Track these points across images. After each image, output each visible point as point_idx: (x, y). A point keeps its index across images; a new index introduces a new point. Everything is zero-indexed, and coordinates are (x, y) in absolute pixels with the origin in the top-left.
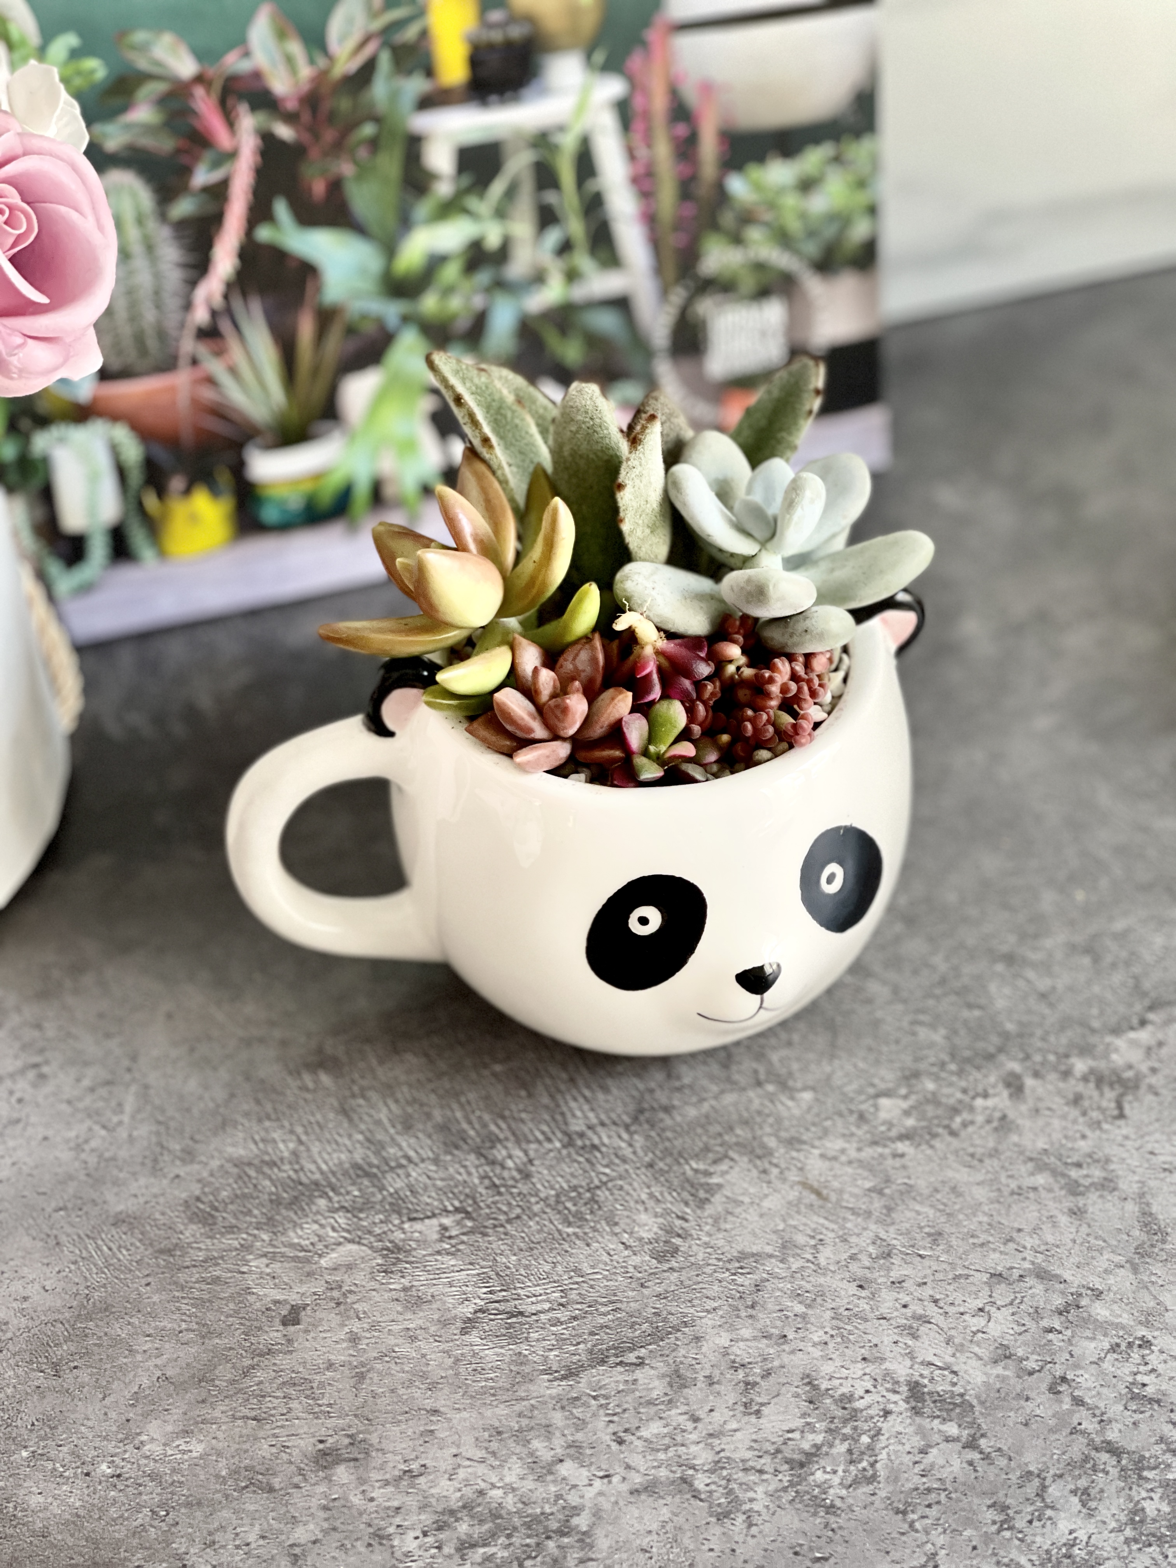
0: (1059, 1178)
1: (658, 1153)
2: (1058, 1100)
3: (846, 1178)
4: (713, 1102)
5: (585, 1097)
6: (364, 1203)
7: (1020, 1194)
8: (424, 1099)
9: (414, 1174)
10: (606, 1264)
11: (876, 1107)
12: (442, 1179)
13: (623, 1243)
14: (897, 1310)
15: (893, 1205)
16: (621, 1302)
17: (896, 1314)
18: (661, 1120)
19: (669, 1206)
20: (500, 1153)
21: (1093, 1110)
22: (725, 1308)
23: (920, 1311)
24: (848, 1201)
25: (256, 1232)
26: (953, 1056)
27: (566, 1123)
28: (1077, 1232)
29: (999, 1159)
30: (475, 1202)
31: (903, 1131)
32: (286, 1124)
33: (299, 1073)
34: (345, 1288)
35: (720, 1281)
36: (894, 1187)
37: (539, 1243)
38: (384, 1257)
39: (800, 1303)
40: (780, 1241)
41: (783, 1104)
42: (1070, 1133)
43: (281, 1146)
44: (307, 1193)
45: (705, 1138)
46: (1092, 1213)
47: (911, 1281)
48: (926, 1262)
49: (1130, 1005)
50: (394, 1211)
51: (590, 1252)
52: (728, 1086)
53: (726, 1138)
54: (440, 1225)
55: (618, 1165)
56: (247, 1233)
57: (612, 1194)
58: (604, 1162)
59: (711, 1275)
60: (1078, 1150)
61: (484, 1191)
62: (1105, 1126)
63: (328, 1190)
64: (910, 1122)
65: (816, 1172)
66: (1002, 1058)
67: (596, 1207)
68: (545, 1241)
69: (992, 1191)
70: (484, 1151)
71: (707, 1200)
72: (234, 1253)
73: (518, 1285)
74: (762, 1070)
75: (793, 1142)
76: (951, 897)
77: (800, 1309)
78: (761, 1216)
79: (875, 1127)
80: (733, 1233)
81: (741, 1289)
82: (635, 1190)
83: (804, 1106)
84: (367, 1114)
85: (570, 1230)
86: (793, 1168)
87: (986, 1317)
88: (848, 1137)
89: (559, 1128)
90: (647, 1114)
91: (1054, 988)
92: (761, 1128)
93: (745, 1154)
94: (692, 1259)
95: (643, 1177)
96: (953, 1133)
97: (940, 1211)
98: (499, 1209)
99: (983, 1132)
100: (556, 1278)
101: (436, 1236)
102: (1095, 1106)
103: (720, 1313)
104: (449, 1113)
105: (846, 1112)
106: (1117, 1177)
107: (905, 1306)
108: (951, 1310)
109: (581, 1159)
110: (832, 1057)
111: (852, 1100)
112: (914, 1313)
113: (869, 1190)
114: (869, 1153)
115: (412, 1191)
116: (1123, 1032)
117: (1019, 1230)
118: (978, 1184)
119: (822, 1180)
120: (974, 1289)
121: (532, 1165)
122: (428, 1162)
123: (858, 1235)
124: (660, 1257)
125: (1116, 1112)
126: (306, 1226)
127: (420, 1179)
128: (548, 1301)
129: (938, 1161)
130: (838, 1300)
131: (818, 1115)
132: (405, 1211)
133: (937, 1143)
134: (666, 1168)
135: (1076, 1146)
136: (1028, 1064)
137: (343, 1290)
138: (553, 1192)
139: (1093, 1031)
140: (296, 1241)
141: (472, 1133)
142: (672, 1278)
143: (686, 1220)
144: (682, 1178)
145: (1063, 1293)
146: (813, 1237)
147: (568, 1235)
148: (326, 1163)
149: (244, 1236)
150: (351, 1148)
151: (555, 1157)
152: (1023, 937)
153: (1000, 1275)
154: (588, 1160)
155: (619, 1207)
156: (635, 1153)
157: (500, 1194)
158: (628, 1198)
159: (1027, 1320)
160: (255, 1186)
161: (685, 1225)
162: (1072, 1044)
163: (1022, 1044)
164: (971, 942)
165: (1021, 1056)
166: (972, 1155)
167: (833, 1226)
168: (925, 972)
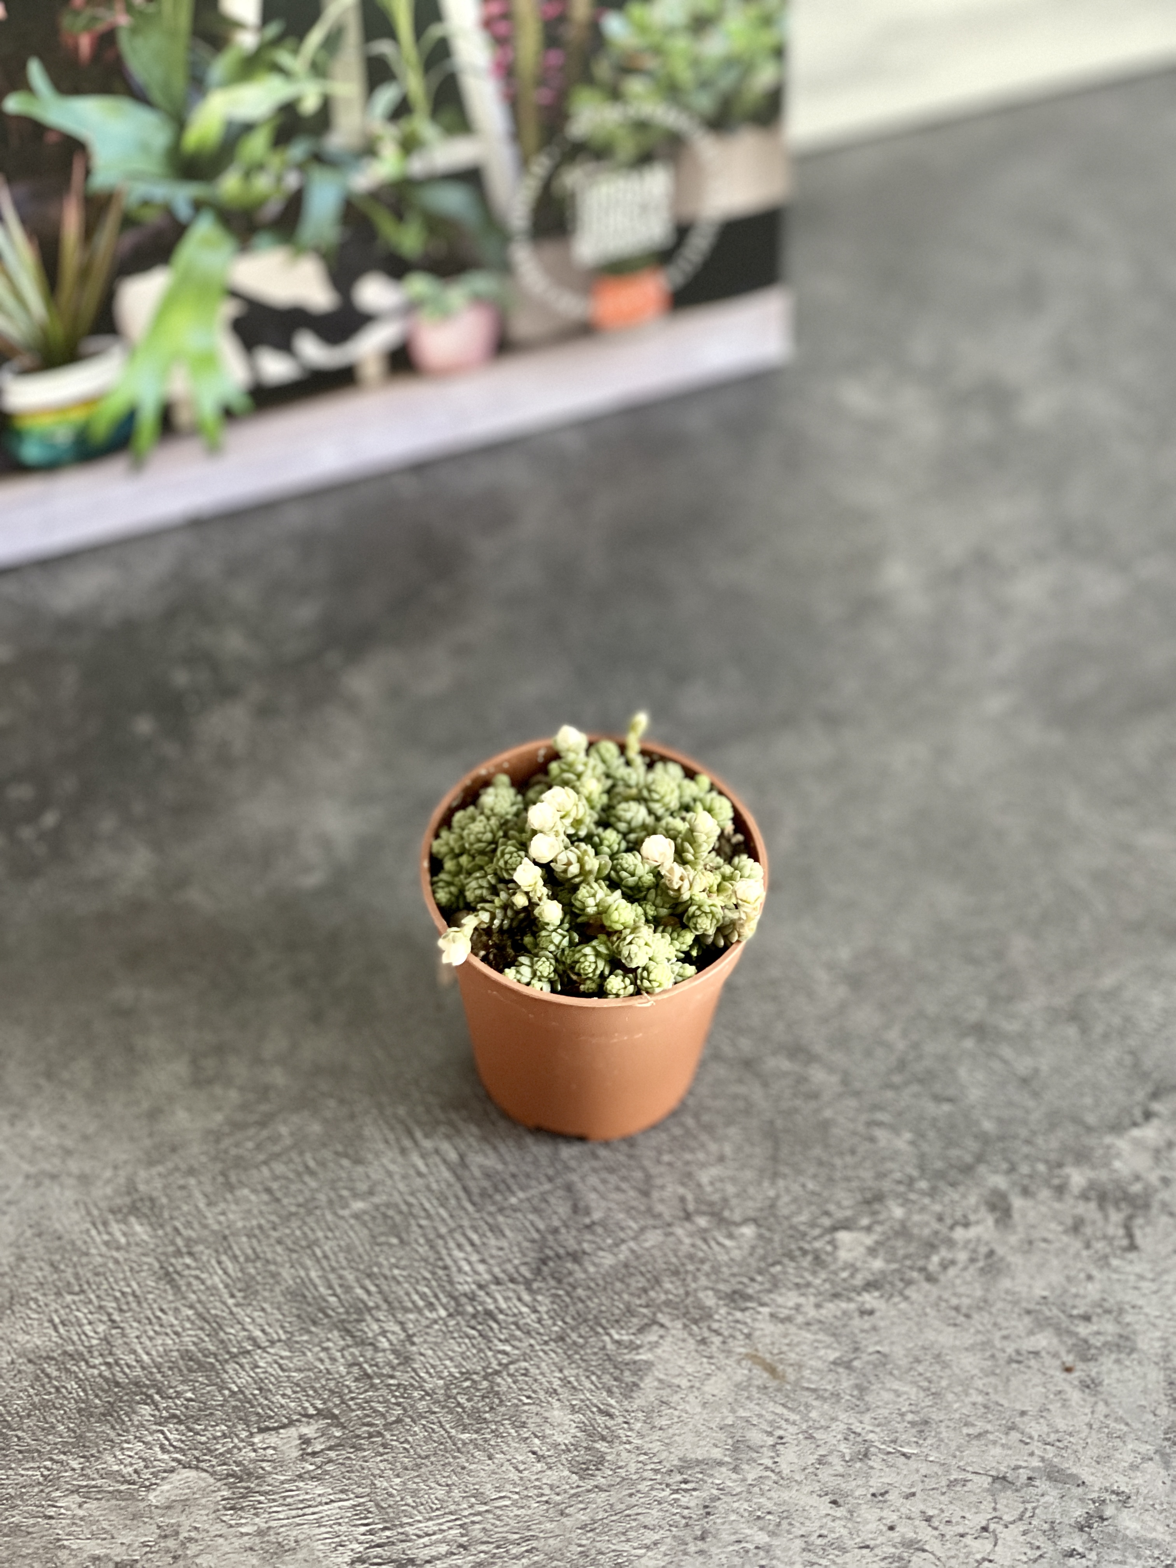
0: (1065, 1338)
1: (568, 1319)
2: (1053, 1226)
3: (805, 1347)
4: (632, 1244)
5: (472, 1244)
6: (200, 1410)
7: (1019, 1362)
8: (269, 1256)
9: (262, 1364)
10: (515, 1484)
11: (834, 1245)
12: (300, 1370)
13: (534, 1453)
14: (881, 1533)
15: (866, 1384)
16: (537, 1538)
17: (880, 1540)
18: (570, 1273)
19: (588, 1395)
20: (371, 1328)
21: (1098, 1239)
22: (669, 1540)
23: (911, 1535)
24: (809, 1381)
25: (62, 1457)
26: (922, 1168)
27: (451, 1282)
28: (1093, 1412)
29: (990, 1313)
30: (343, 1402)
31: (871, 1278)
32: (92, 1296)
33: (105, 1224)
34: (184, 1534)
35: (660, 1503)
36: (865, 1357)
37: (427, 1457)
38: (230, 1486)
39: (761, 1529)
40: (730, 1441)
41: (719, 1244)
42: (1073, 1273)
43: (87, 1328)
44: (125, 1398)
45: (626, 1297)
46: (1109, 1385)
47: (897, 1492)
48: (913, 1464)
49: (1130, 1092)
50: (241, 1419)
51: (493, 1467)
52: (651, 1222)
53: (652, 1294)
54: (300, 1437)
55: (520, 1341)
56: (51, 1459)
57: (515, 1382)
58: (502, 1337)
59: (647, 1494)
60: (1084, 1297)
61: (353, 1385)
62: (1115, 1262)
63: (152, 1391)
64: (878, 1264)
65: (768, 1340)
66: (982, 1169)
67: (497, 1401)
68: (435, 1454)
69: (985, 1359)
70: (349, 1326)
71: (635, 1384)
72: (36, 1490)
73: (405, 1520)
74: (690, 1197)
75: (736, 1299)
76: (902, 948)
77: (762, 1538)
78: (704, 1405)
79: (835, 1273)
80: (671, 1431)
81: (686, 1512)
82: (542, 1374)
83: (746, 1246)
84: (197, 1277)
85: (464, 1437)
86: (738, 1334)
87: (992, 1539)
88: (802, 1287)
89: (444, 1291)
90: (551, 1264)
91: (1036, 1071)
92: (695, 1279)
93: (678, 1318)
94: (622, 1472)
95: (553, 1355)
96: (931, 1279)
97: (924, 1390)
98: (375, 1411)
99: (968, 1275)
100: (453, 1508)
101: (296, 1453)
102: (1099, 1234)
103: (663, 1549)
104: (302, 1273)
105: (798, 1253)
106: (1134, 1332)
107: (891, 1528)
108: (949, 1531)
109: (473, 1332)
110: (775, 1176)
111: (803, 1235)
112: (903, 1536)
113: (834, 1363)
114: (831, 1309)
115: (260, 1389)
116: (1125, 1129)
117: (1023, 1413)
118: (967, 1349)
119: (776, 1351)
120: (974, 1499)
121: (413, 1344)
122: (278, 1344)
123: (826, 1428)
124: (583, 1471)
125: (1125, 1242)
126: (126, 1445)
127: (270, 1370)
128: (443, 1541)
129: (916, 1319)
130: (807, 1523)
131: (763, 1258)
132: (254, 1418)
133: (910, 1292)
134: (581, 1341)
135: (1082, 1291)
136: (1015, 1177)
137: (181, 1537)
138: (441, 1382)
139: (1089, 1129)
140: (116, 1468)
141: (333, 1299)
142: (599, 1500)
143: (611, 1416)
144: (601, 1354)
145: (1081, 1500)
146: (770, 1434)
147: (464, 1444)
148: (148, 1354)
149: (48, 1463)
150: (179, 1329)
151: (441, 1330)
152: (994, 1000)
153: (1004, 1478)
154: (481, 1335)
155: (526, 1401)
156: (539, 1321)
157: (373, 1386)
158: (535, 1386)
159: (1041, 1541)
160: (58, 1389)
161: (610, 1423)
162: (1065, 1149)
163: (1004, 1150)
164: (932, 1009)
165: (1005, 1166)
166: (957, 1309)
167: (793, 1417)
168: (880, 1052)
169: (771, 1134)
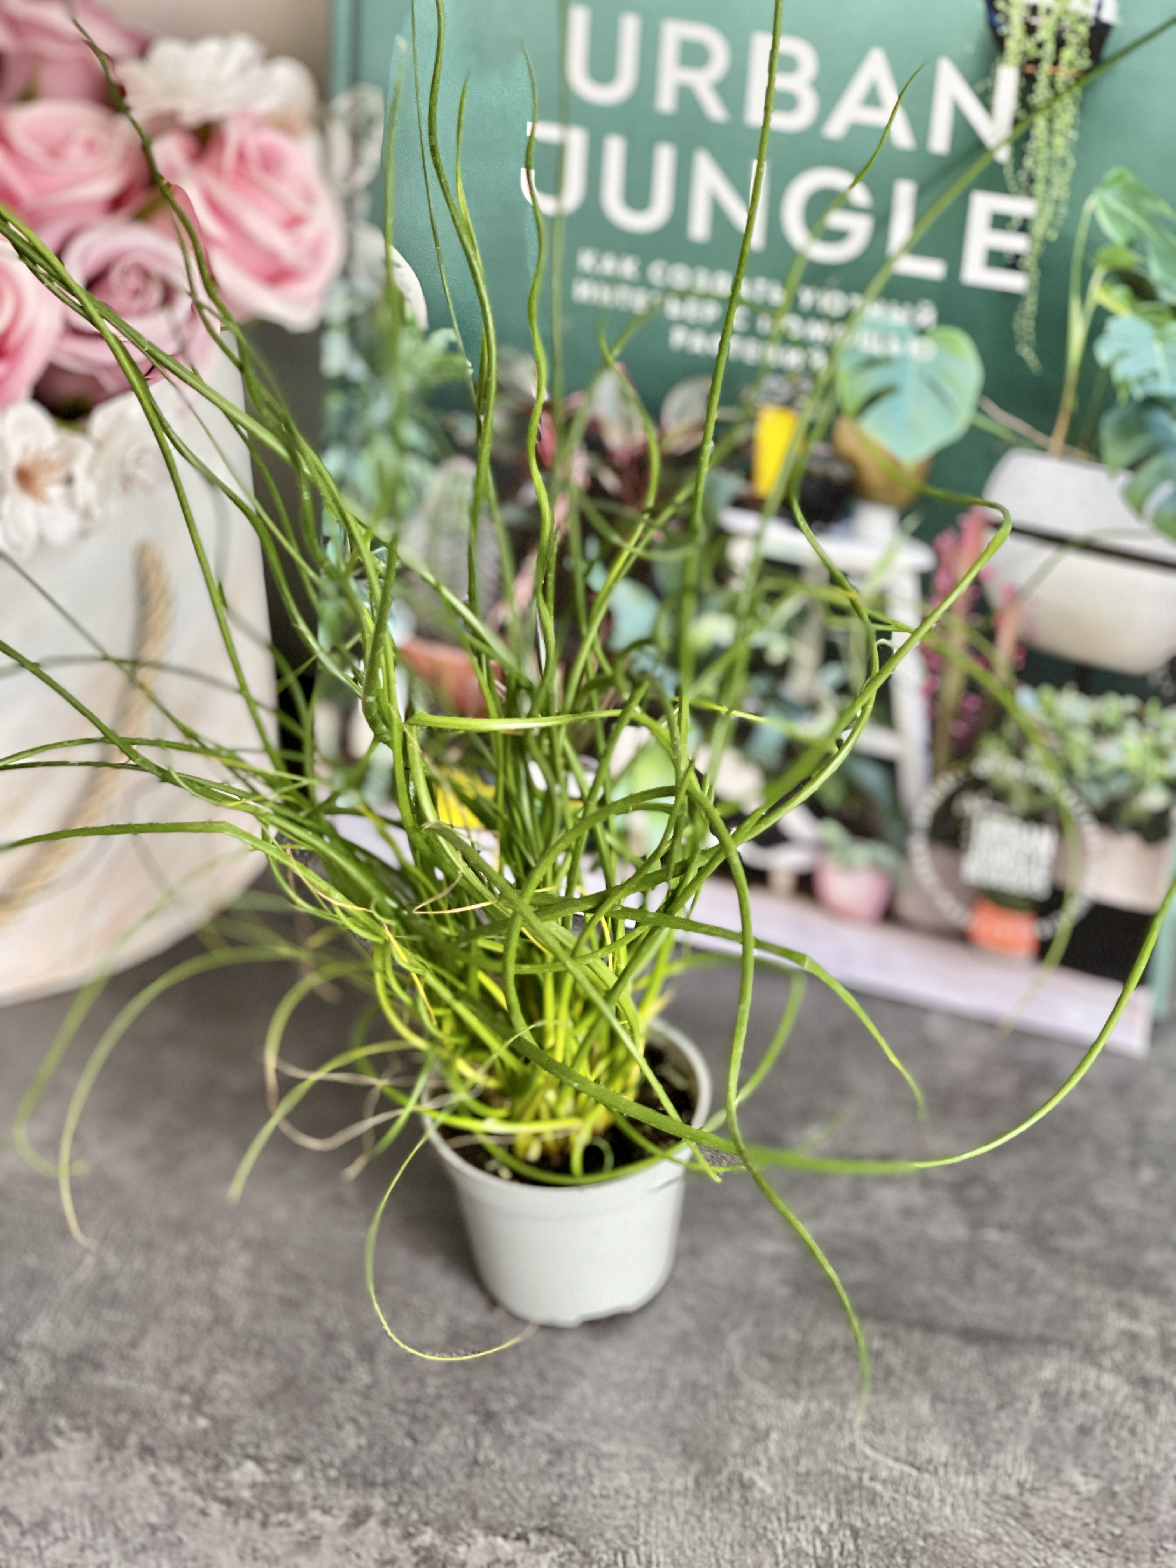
1: (50, 1395)
2: (374, 1552)
3: (146, 1504)
11: (238, 1465)
15: (149, 1548)
18: (83, 1372)
24: (123, 1523)
26: (345, 1463)
31: (232, 1497)
36: (169, 1535)
40: (40, 1518)
41: (179, 1417)
49: (530, 1516)
52: (161, 1379)
53: (107, 1415)
64: (246, 1494)
65: (132, 1486)
66: (378, 1491)
71: (35, 1452)
74: (198, 1381)
75: (146, 1451)
78: (53, 1490)
79: (217, 1480)
80: (19, 1489)
83: (191, 1429)
88: (188, 1473)
91: (490, 1463)
92: (139, 1425)
93: (103, 1437)
96: (264, 1524)
99: (286, 1539)
105: (212, 1454)
110: (259, 1406)
111: (227, 1447)
113: (149, 1524)
114: (187, 1496)
116: (495, 1535)
119: (128, 1494)
123: (96, 1552)
129: (225, 1538)
131: (191, 1443)
133: (243, 1523)
134: (40, 1410)
136: (391, 1509)
139: (474, 1516)
144: (40, 1424)
146: (65, 1530)
152: (522, 1407)
162: (444, 1517)
163: (405, 1491)
164: (476, 1385)
165: (395, 1499)
166: (255, 1550)
167: (89, 1533)
168: (414, 1385)
169: (289, 1383)
